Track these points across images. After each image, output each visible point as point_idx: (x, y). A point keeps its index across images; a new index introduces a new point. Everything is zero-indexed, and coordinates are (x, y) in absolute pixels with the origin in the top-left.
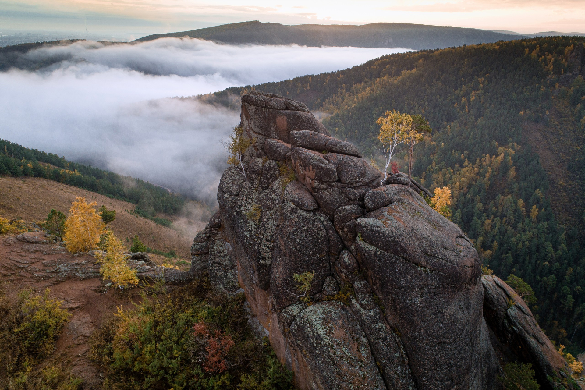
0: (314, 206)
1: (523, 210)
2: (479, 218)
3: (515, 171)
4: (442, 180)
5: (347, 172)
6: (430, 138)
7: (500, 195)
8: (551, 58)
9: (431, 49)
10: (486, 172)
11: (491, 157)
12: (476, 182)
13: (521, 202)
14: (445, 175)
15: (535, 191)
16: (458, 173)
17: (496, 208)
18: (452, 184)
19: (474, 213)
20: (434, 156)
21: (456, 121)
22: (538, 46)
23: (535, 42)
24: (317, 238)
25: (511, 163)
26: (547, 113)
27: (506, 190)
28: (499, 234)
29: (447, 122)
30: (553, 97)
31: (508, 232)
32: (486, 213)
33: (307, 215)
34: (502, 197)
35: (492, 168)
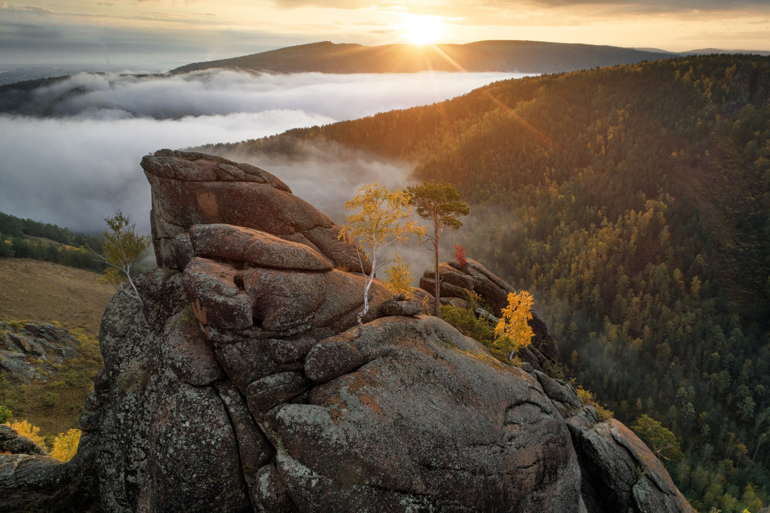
0: (211, 376)
1: (681, 284)
2: (624, 295)
3: (669, 231)
4: (574, 245)
5: (276, 307)
6: (556, 190)
7: (650, 264)
8: (709, 83)
9: (555, 73)
10: (630, 233)
11: (637, 213)
12: (619, 247)
13: (678, 273)
14: (578, 238)
15: (695, 257)
16: (594, 235)
17: (645, 281)
18: (587, 251)
19: (617, 289)
20: (562, 214)
21: (590, 167)
22: (691, 67)
23: (687, 62)
24: (209, 444)
25: (664, 220)
26: (707, 153)
27: (658, 257)
28: (651, 316)
29: (578, 168)
30: (713, 133)
31: (663, 313)
32: (632, 288)
33: (196, 395)
34: (654, 266)
35: (638, 228)
